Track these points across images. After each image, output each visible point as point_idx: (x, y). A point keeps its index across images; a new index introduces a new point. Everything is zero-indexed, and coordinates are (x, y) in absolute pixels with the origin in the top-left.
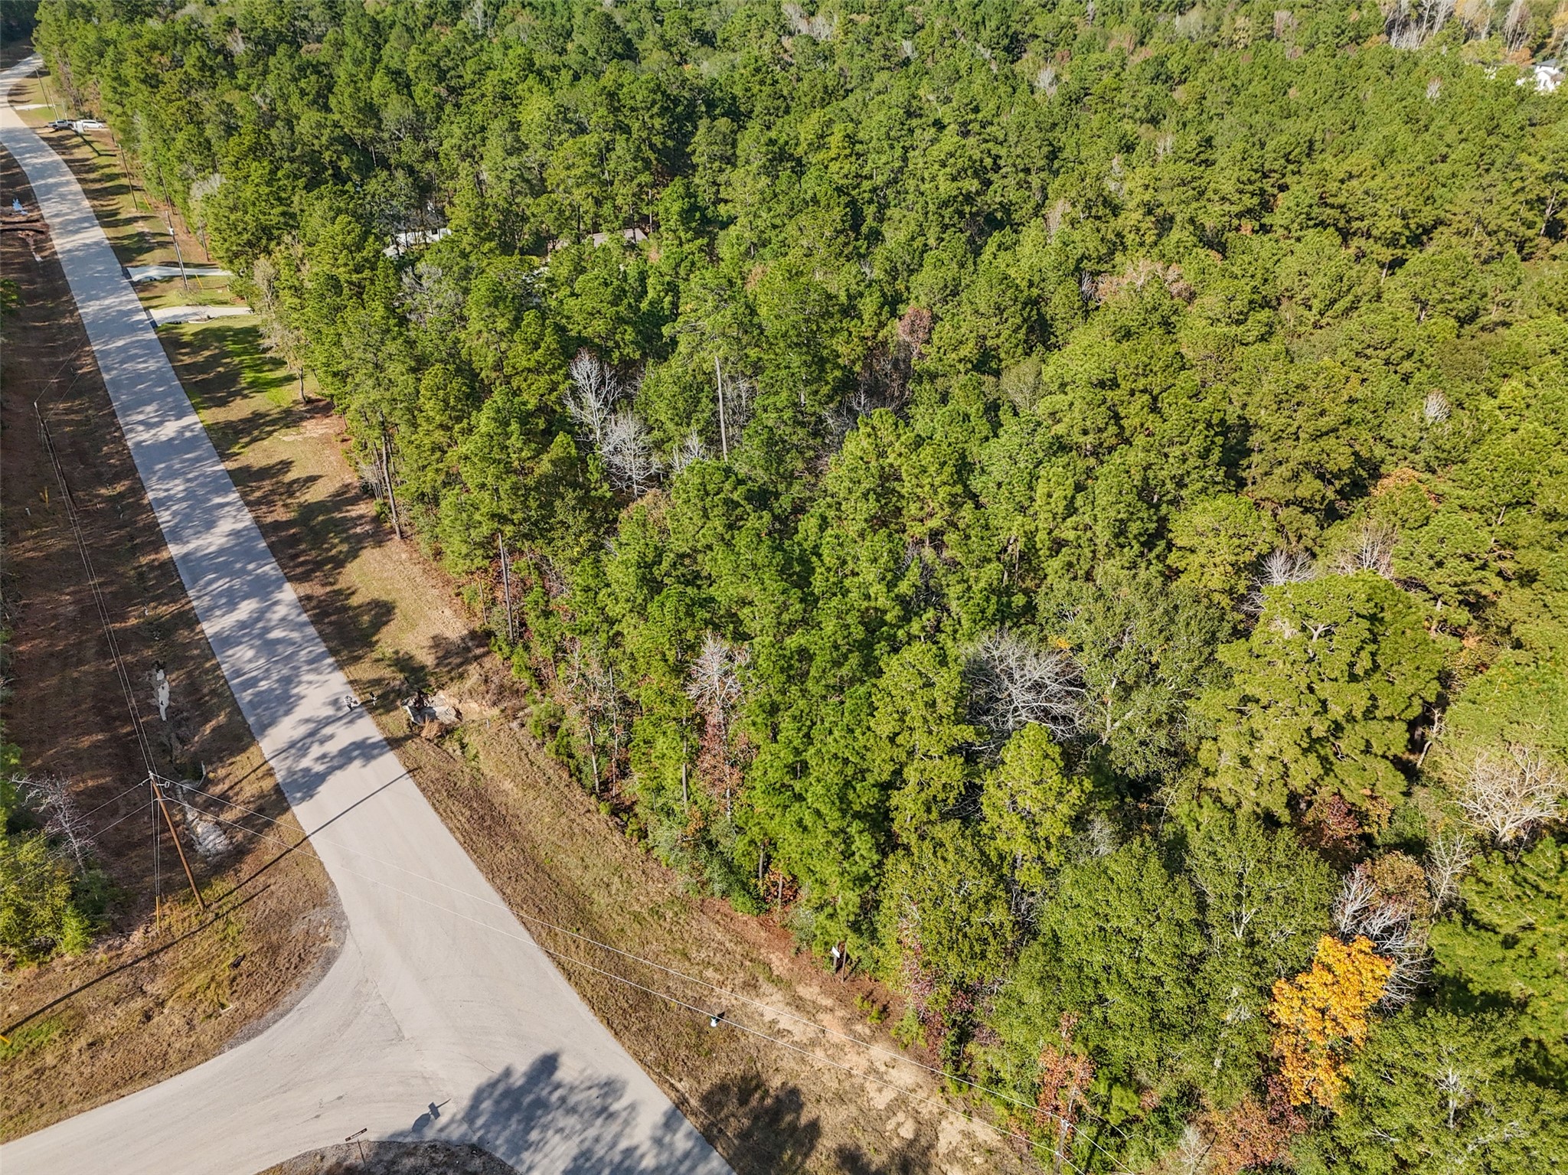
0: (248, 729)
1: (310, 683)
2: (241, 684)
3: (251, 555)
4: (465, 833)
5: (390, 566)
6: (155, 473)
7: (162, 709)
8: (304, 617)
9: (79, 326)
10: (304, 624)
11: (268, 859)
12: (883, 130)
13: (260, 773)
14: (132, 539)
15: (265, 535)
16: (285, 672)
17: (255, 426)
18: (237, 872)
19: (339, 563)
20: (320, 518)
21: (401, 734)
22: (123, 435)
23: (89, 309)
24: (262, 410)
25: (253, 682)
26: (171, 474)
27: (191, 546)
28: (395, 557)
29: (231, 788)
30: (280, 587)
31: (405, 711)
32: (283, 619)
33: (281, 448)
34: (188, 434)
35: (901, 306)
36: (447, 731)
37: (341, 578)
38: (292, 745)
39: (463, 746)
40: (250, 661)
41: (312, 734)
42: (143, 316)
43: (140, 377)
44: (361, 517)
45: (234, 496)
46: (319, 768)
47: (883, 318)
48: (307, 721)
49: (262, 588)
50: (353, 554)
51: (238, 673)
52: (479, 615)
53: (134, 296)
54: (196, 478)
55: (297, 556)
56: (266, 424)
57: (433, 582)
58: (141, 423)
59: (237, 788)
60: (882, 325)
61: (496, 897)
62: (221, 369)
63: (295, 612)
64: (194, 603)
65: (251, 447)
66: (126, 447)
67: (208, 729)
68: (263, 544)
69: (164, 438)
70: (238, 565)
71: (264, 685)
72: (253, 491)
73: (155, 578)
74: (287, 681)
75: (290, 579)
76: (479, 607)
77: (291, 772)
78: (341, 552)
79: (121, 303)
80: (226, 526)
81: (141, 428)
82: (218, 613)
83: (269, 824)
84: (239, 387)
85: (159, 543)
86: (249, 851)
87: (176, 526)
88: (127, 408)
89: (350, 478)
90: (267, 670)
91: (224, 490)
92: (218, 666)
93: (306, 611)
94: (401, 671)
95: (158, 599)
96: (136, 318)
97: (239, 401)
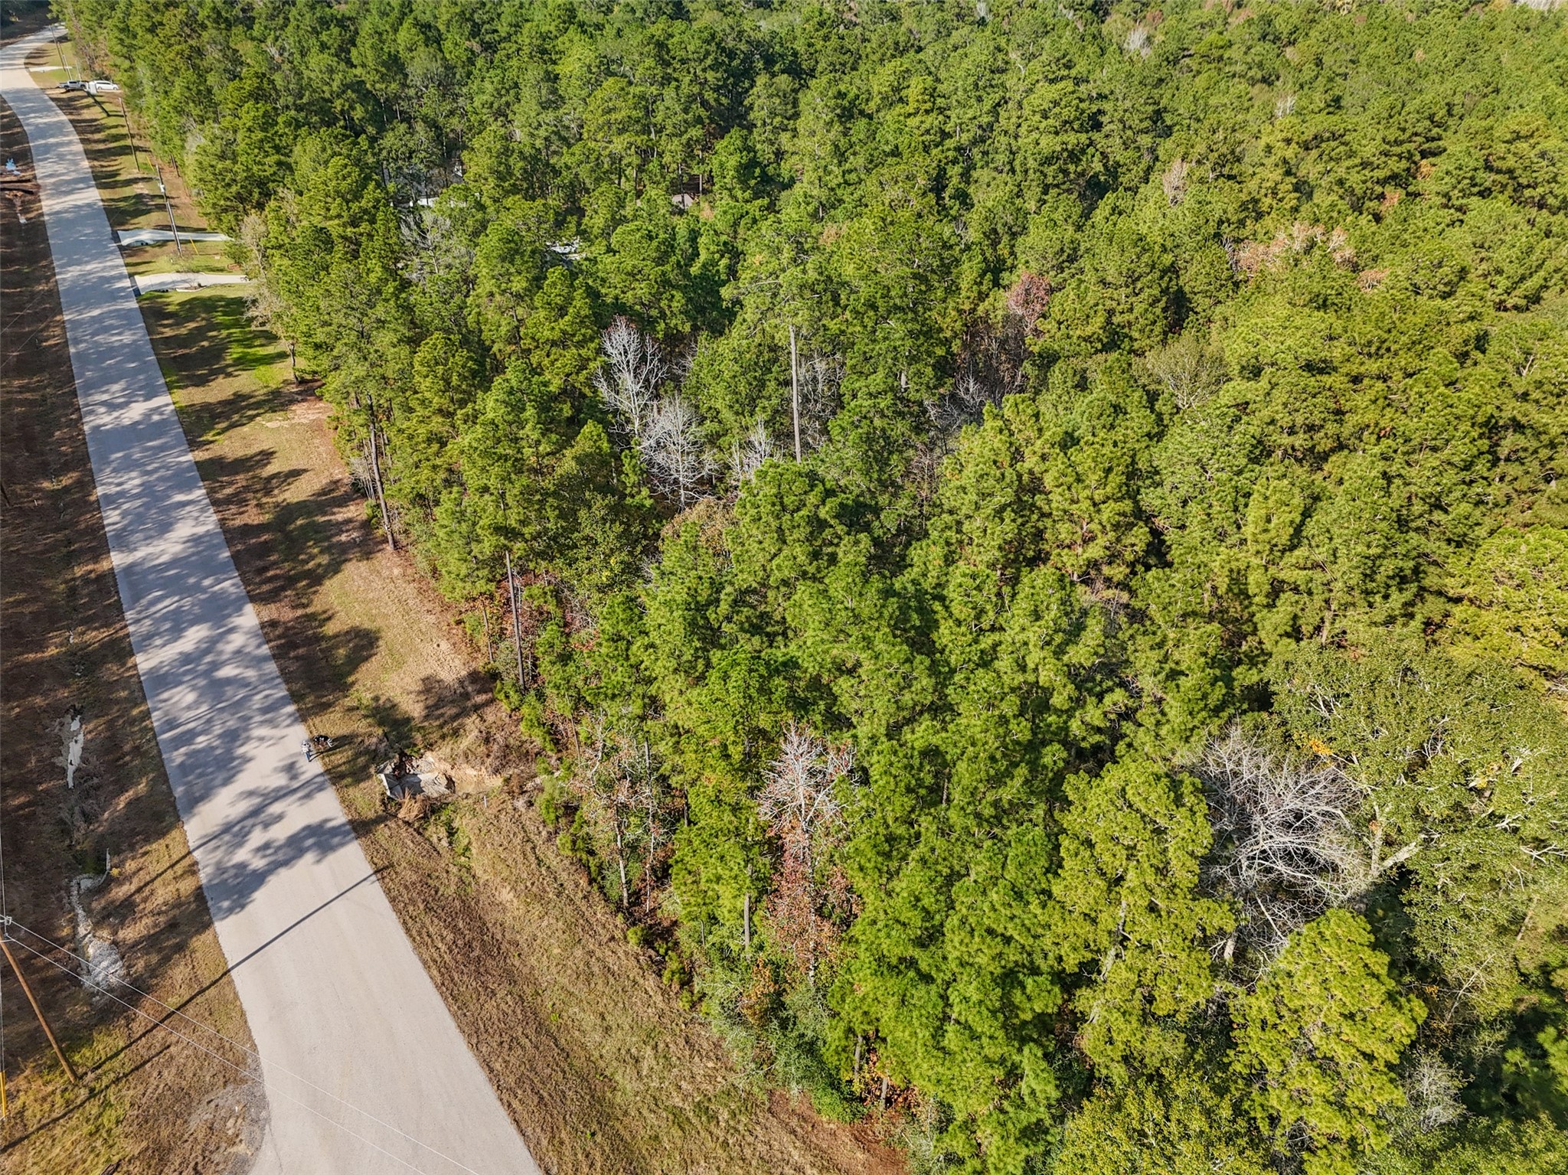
0: (173, 805)
1: (262, 739)
2: (173, 739)
3: (209, 567)
4: (444, 970)
5: (378, 584)
6: (110, 463)
7: (71, 770)
8: (265, 650)
9: (53, 294)
10: (264, 659)
11: (173, 1002)
12: (971, 80)
13: (179, 869)
14: (70, 543)
15: (229, 542)
16: (232, 723)
17: (237, 410)
18: (129, 1020)
19: (316, 579)
20: (299, 522)
21: (371, 815)
22: (81, 418)
23: (68, 275)
24: (246, 390)
25: (189, 737)
26: (128, 465)
27: (139, 555)
28: (385, 573)
29: (139, 890)
30: (239, 609)
31: (379, 782)
32: (238, 652)
33: (263, 436)
34: (156, 418)
35: (1005, 275)
36: (433, 809)
37: (316, 599)
38: (227, 828)
39: (451, 832)
40: (189, 708)
41: (255, 813)
42: (127, 283)
43: (111, 351)
44: (349, 521)
45: (199, 493)
46: (258, 863)
47: (984, 288)
48: (251, 794)
49: (217, 611)
50: (335, 568)
51: (171, 724)
52: (484, 650)
53: (120, 261)
54: (156, 470)
55: (266, 569)
56: (249, 407)
57: (429, 606)
58: (103, 403)
59: (146, 892)
60: (982, 297)
62: (205, 344)
63: (254, 642)
64: (131, 629)
65: (228, 434)
66: (81, 432)
67: (122, 802)
68: (226, 554)
69: (127, 422)
70: (192, 580)
71: (201, 741)
72: (223, 487)
73: (88, 595)
74: (233, 737)
75: (253, 599)
76: (483, 641)
77: (220, 869)
78: (319, 565)
79: (104, 269)
80: (184, 530)
81: (103, 410)
82: (158, 642)
83: (180, 948)
84: (223, 363)
85: (99, 547)
86: (149, 990)
87: (124, 529)
88: (92, 386)
89: (341, 473)
90: (209, 721)
91: (187, 486)
92: (147, 715)
93: (268, 642)
94: (380, 724)
95: (88, 622)
96: (119, 285)
97: (221, 379)
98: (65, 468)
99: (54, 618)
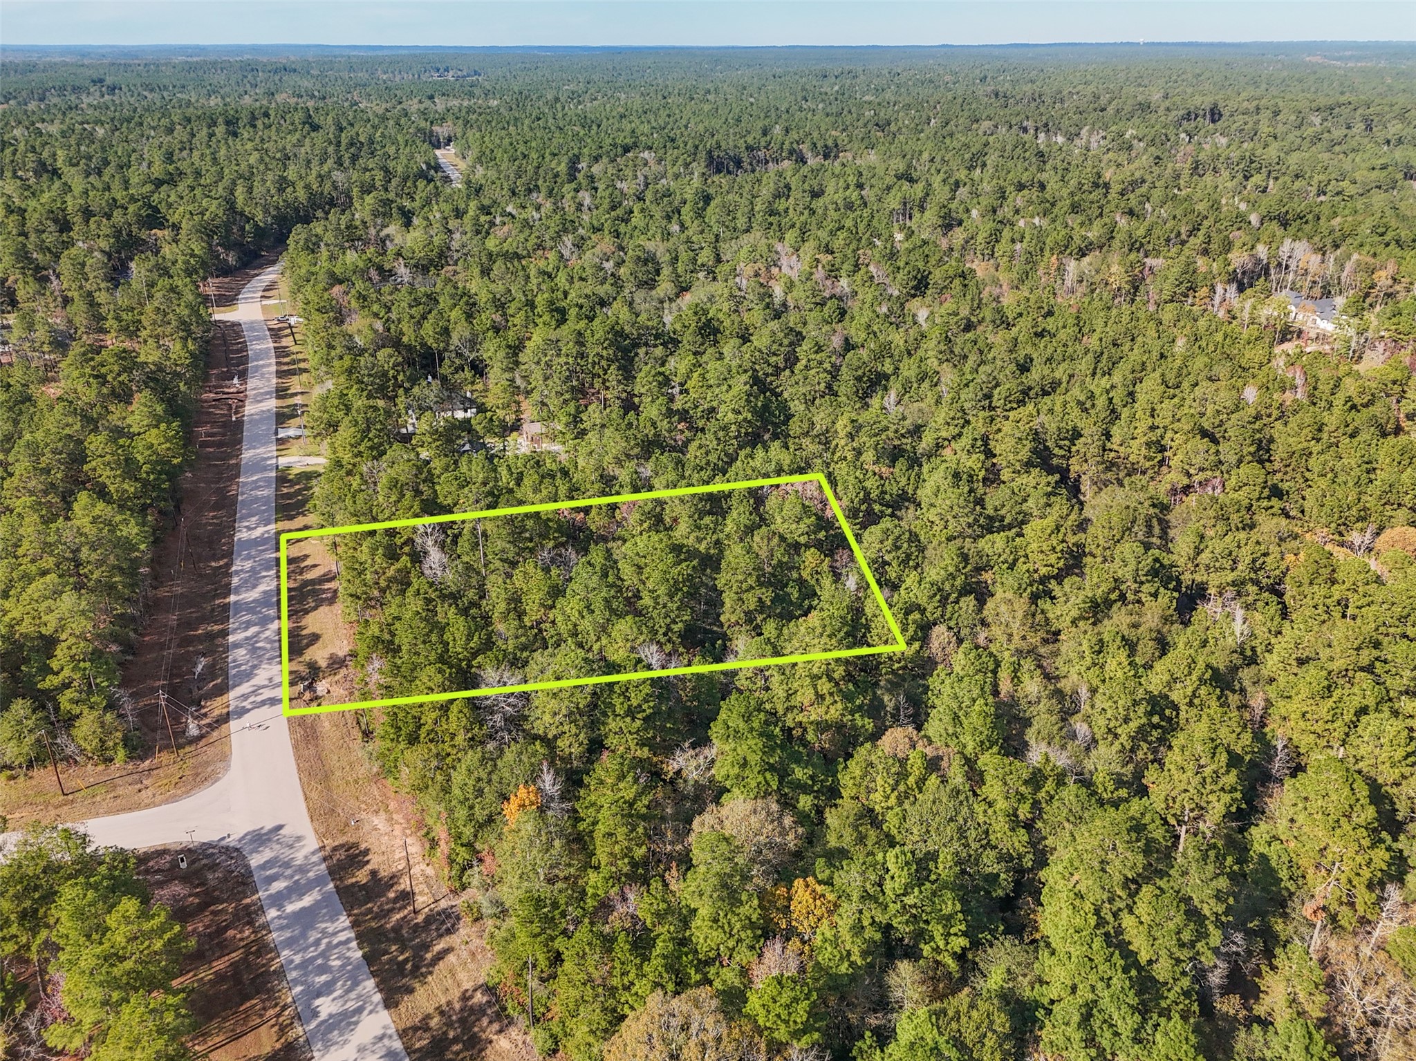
0: (227, 687)
1: (264, 669)
2: (235, 666)
3: (267, 603)
5: (330, 616)
6: (242, 556)
7: (197, 674)
9: (237, 466)
16: (256, 663)
19: (307, 612)
20: (309, 588)
21: (294, 696)
22: (235, 533)
23: (247, 455)
24: (310, 524)
25: (241, 666)
26: (249, 557)
27: (242, 597)
28: (334, 612)
32: (266, 638)
33: (308, 547)
34: (266, 535)
38: (244, 695)
40: (243, 656)
41: (253, 692)
42: (274, 461)
43: (257, 499)
44: (330, 588)
45: (273, 572)
46: (249, 707)
48: (253, 686)
49: (264, 622)
50: (316, 608)
51: (234, 661)
53: (275, 448)
54: (259, 560)
58: (247, 527)
61: (295, 767)
62: (300, 498)
63: (275, 634)
64: (230, 626)
65: (294, 545)
66: (233, 540)
67: (212, 685)
68: (275, 599)
69: (253, 537)
70: (258, 609)
71: (243, 668)
74: (254, 667)
77: (236, 707)
78: (310, 607)
79: (265, 452)
80: (261, 588)
81: (246, 530)
82: (240, 631)
84: (305, 509)
85: (227, 594)
87: (239, 586)
88: (243, 518)
89: (332, 568)
90: (248, 661)
91: (269, 568)
92: (227, 657)
94: (310, 668)
95: (215, 622)
96: (269, 462)
97: (300, 518)
98: (223, 557)
99: (204, 620)
